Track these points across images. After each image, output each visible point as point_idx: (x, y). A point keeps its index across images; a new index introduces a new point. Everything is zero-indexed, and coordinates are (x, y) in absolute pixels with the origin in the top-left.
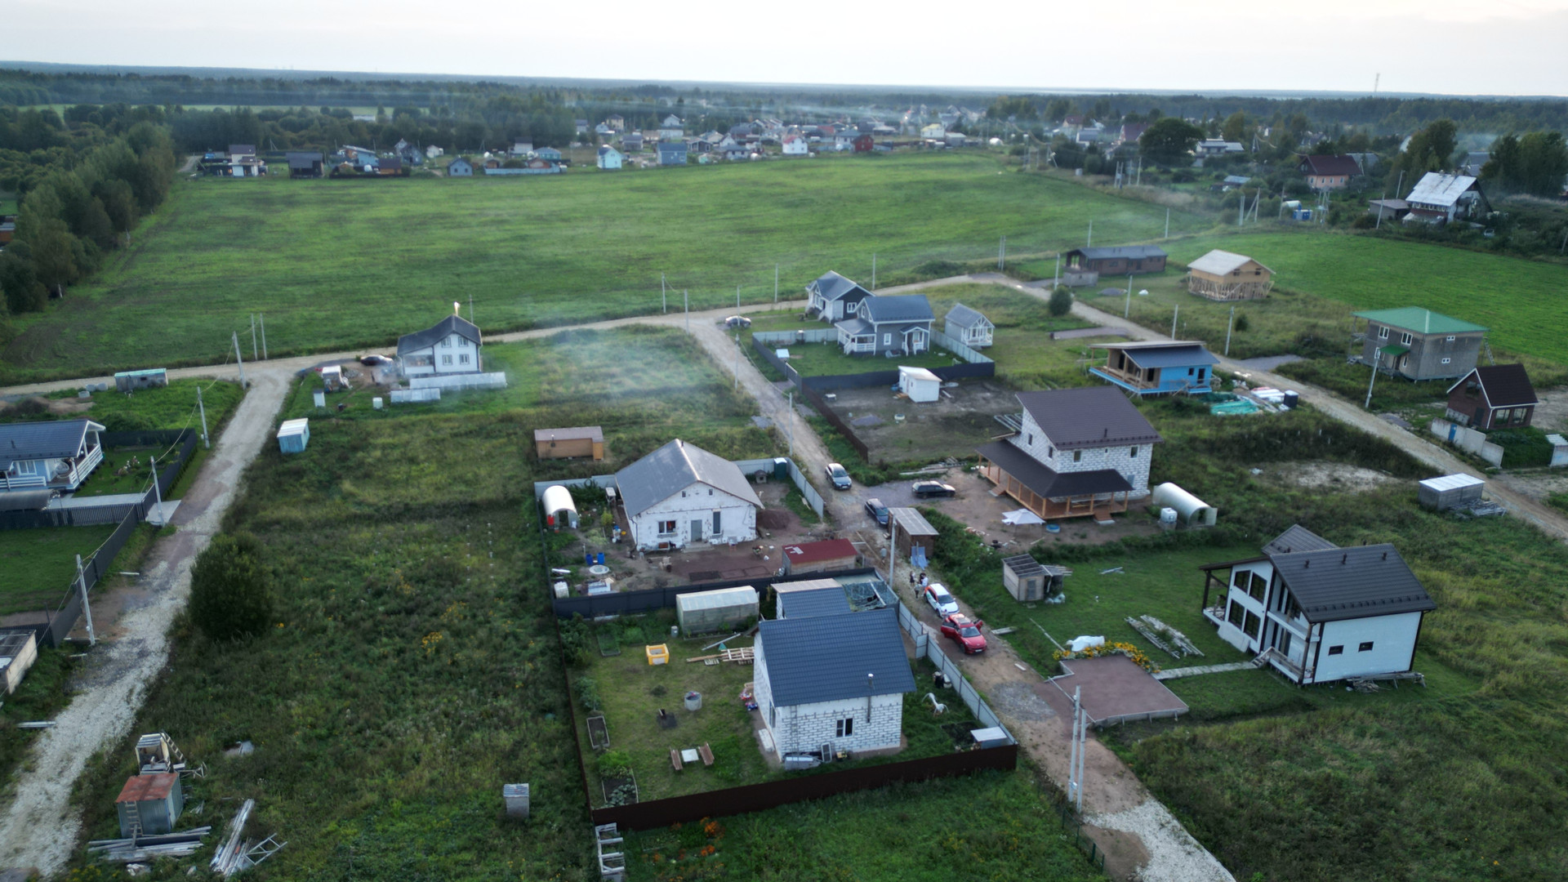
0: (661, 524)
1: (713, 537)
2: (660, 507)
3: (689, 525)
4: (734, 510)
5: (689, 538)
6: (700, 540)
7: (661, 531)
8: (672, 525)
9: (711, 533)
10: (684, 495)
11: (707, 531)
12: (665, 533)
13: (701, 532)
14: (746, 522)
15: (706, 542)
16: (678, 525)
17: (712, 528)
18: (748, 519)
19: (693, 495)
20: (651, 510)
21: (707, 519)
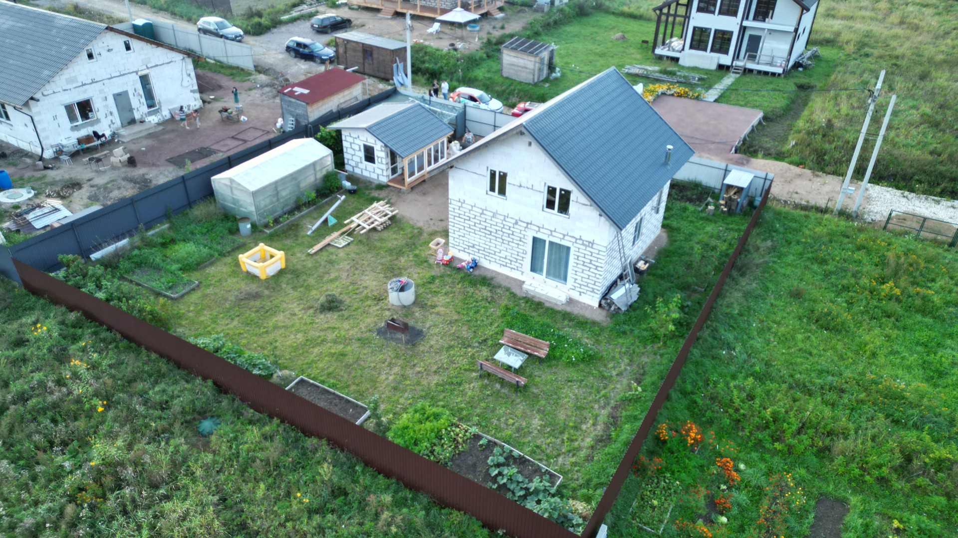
0: (69, 109)
1: (150, 114)
2: (61, 81)
3: (111, 101)
4: (166, 68)
5: (118, 123)
6: (133, 122)
7: (72, 118)
8: (85, 108)
9: (144, 109)
10: (90, 56)
11: (139, 107)
12: (80, 122)
13: (131, 110)
14: (185, 83)
15: (142, 122)
16: (96, 104)
17: (143, 100)
18: (186, 78)
19: (104, 53)
20: (49, 89)
21: (133, 86)
